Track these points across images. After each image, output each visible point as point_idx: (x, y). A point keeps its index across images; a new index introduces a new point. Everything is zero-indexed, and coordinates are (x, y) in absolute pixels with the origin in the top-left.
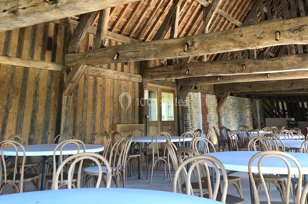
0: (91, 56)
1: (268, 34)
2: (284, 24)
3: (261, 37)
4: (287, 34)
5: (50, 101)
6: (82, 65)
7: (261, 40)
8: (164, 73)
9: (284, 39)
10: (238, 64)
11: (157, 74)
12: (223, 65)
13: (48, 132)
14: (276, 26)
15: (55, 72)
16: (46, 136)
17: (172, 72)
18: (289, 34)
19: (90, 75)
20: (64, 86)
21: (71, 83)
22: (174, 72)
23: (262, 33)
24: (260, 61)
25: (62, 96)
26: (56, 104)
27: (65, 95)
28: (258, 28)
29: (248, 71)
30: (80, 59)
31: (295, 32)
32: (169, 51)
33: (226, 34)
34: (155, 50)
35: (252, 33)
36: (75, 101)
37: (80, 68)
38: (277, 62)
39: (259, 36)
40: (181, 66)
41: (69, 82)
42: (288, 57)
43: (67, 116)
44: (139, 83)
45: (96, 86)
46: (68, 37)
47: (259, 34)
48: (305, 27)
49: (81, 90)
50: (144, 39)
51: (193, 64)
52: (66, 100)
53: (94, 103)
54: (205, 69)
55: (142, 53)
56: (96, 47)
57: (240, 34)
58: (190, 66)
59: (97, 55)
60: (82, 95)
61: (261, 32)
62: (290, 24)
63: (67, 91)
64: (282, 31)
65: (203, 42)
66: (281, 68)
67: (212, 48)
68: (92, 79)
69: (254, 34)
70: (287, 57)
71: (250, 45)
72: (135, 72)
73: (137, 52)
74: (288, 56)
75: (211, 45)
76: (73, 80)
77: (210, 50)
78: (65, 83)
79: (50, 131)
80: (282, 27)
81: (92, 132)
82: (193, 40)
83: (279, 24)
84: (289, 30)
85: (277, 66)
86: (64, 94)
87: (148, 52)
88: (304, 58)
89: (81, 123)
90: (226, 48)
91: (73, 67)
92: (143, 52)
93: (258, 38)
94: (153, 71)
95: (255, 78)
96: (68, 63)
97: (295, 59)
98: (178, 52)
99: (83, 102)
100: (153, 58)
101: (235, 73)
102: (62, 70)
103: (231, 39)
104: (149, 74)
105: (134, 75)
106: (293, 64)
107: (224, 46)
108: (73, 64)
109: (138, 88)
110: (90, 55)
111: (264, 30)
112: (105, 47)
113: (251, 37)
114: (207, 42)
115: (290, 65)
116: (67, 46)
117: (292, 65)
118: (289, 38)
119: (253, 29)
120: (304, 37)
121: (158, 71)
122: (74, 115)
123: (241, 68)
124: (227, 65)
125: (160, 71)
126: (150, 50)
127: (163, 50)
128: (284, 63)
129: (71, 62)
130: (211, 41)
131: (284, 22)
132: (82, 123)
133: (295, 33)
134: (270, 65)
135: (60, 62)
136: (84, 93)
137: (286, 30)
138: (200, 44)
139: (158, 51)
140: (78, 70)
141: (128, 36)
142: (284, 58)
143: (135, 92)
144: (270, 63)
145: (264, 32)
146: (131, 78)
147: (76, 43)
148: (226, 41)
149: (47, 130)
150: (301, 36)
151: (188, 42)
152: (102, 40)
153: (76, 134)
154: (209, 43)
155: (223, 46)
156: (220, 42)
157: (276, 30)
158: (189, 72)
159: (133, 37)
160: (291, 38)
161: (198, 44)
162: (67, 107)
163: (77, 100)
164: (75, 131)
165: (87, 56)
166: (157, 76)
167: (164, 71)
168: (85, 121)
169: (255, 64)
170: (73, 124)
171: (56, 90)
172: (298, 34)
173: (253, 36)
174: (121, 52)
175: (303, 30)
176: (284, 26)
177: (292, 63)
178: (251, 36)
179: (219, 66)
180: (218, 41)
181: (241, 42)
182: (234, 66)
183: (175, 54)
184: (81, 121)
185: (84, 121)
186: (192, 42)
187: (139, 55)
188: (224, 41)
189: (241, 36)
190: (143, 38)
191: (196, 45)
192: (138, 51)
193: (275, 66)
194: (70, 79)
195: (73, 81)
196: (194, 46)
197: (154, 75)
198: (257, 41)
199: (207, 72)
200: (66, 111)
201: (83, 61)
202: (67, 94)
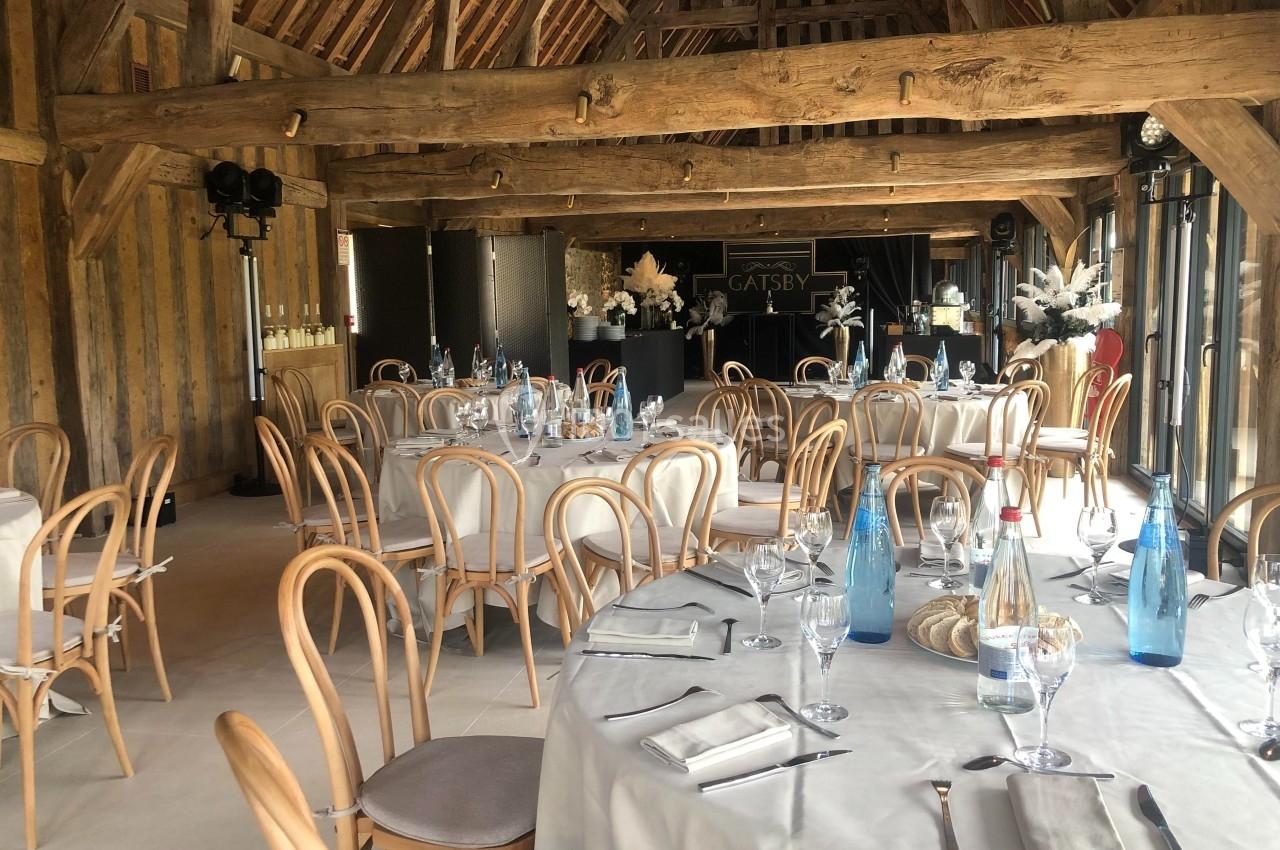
0: (177, 111)
1: (873, 80)
2: (930, 51)
3: (851, 87)
4: (934, 83)
5: (16, 281)
6: (139, 147)
7: (851, 98)
8: (410, 179)
9: (922, 100)
10: (670, 160)
11: (386, 181)
12: (619, 162)
13: (28, 392)
14: (905, 53)
15: (21, 169)
16: (24, 403)
17: (440, 178)
18: (942, 84)
19: (155, 182)
20: (70, 224)
21: (97, 216)
22: (448, 178)
23: (856, 74)
24: (740, 152)
25: (66, 260)
26: (44, 289)
27: (77, 259)
28: (844, 56)
29: (701, 184)
30: (130, 120)
31: (962, 78)
32: (513, 115)
33: (732, 69)
34: (458, 109)
35: (821, 72)
36: (111, 277)
37: (133, 157)
38: (791, 158)
39: (845, 85)
40: (475, 158)
41: (90, 210)
42: (827, 146)
43: (97, 333)
44: (318, 211)
45: (176, 220)
46: (52, 23)
47: (844, 77)
48: (995, 66)
49: (128, 236)
50: (322, 48)
51: (517, 154)
52: (83, 274)
53: (178, 283)
54: (560, 173)
55: (407, 117)
56: (193, 77)
57: (781, 71)
58: (506, 159)
59: (205, 110)
60: (134, 253)
61: (853, 69)
62: (950, 50)
63: (84, 244)
64: (921, 73)
65: (646, 93)
66: (802, 178)
67: (677, 113)
68: (160, 197)
69: (828, 77)
70: (823, 144)
71: (809, 111)
72: (301, 173)
73: (386, 111)
74: (826, 143)
75: (671, 102)
76: (104, 203)
77: (667, 122)
78: (69, 213)
79: (37, 388)
80: (922, 58)
81: (183, 381)
82: (610, 83)
83: (916, 47)
84: (945, 72)
85: (789, 171)
86: (71, 256)
87: (431, 114)
88: (873, 151)
89: (143, 352)
90: (723, 118)
91: (97, 149)
92: (410, 113)
93: (840, 89)
94: (368, 170)
95: (685, 202)
96: (74, 134)
97: (845, 151)
98: (549, 120)
99: (140, 281)
100: (452, 137)
101: (657, 188)
102: (46, 160)
103: (747, 86)
104: (355, 181)
105: (301, 182)
106: (838, 168)
107: (718, 111)
108: (99, 139)
109: (315, 227)
110: (176, 108)
111: (863, 64)
112: (233, 80)
113: (814, 86)
114: (660, 93)
115: (829, 171)
116: (57, 63)
117: (835, 172)
118: (941, 98)
119: (827, 56)
120: (987, 96)
121: (391, 173)
122: (114, 325)
123: (678, 173)
124: (633, 162)
125: (398, 172)
126: (440, 109)
127: (490, 111)
128: (810, 163)
129: (84, 132)
130: (675, 89)
131: (931, 42)
132: (145, 351)
133: (961, 81)
134: (770, 169)
135: (33, 129)
136: (140, 247)
137: (935, 71)
138: (633, 99)
139: (472, 114)
140: (125, 167)
141: (269, 32)
142: (812, 148)
143: (304, 241)
144: (769, 162)
145: (863, 69)
146: (294, 194)
147: (94, 51)
148: (728, 95)
149: (24, 386)
150: (979, 93)
151: (587, 85)
152: (219, 50)
153: (130, 389)
154: (668, 97)
155: (716, 109)
156: (708, 95)
157: (900, 68)
158: (503, 179)
159: (285, 39)
160: (948, 98)
161: (626, 96)
162: (92, 299)
163: (117, 274)
164: (124, 380)
165: (160, 111)
166: (384, 190)
167: (409, 173)
168: (155, 346)
169: (723, 161)
170: (115, 356)
171: (35, 239)
172: (967, 88)
173: (823, 82)
174: (315, 107)
175: (987, 76)
176: (929, 56)
177: (836, 165)
178: (817, 82)
179: (608, 163)
180: (700, 91)
181: (780, 100)
182: (655, 164)
183: (538, 126)
184: (141, 346)
185: (151, 345)
186: (605, 87)
187: (392, 124)
188: (720, 91)
189: (785, 79)
190: (317, 46)
191: (618, 101)
192: (387, 108)
193: (786, 171)
194: (93, 198)
195: (106, 206)
196: (612, 103)
197: (372, 185)
198: (836, 100)
199: (565, 182)
200: (90, 315)
201: (145, 130)
202: (83, 253)
